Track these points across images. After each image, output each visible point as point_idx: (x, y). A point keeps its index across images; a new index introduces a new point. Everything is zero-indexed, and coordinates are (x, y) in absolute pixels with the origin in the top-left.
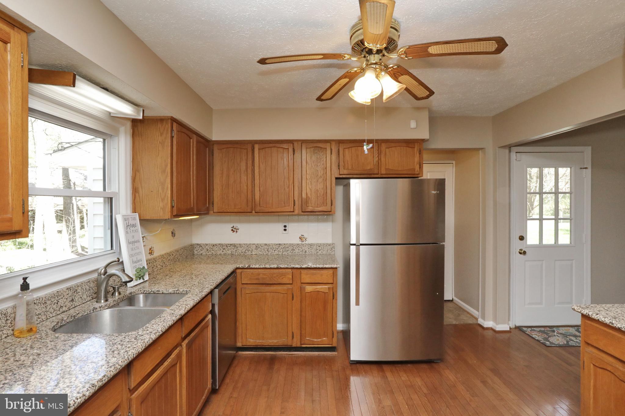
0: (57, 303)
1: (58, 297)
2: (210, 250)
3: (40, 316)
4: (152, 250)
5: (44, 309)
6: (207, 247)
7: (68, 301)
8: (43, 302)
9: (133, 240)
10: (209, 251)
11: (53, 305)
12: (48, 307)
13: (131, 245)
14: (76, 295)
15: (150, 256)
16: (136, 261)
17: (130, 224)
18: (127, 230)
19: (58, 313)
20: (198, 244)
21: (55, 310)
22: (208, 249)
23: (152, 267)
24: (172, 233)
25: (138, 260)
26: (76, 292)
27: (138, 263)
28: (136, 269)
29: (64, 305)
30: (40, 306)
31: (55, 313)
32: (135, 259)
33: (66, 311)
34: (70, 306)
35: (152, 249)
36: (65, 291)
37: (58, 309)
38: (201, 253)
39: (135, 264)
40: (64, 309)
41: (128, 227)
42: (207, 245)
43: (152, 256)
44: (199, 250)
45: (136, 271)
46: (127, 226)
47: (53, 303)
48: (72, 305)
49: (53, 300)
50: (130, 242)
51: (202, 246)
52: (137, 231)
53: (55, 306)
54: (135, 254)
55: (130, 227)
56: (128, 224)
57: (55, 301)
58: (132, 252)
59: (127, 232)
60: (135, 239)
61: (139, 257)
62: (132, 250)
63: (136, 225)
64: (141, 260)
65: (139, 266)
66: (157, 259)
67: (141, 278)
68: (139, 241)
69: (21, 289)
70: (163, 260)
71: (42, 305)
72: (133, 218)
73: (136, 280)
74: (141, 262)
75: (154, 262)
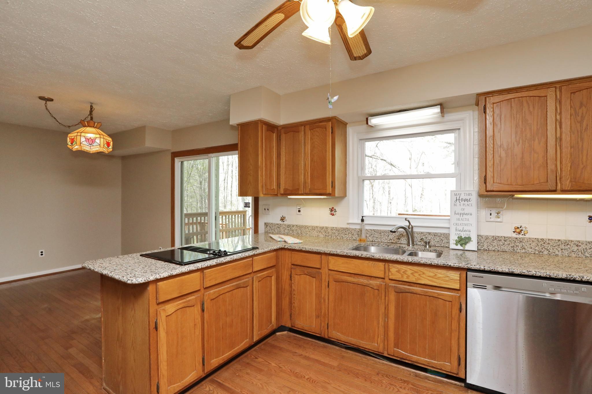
0: (388, 236)
4: (522, 230)
7: (396, 238)
9: (462, 212)
11: (385, 236)
12: (382, 236)
13: (458, 216)
16: (462, 229)
17: (462, 199)
18: (455, 203)
19: (389, 242)
21: (386, 239)
23: (511, 245)
25: (464, 229)
27: (465, 233)
28: (458, 236)
29: (393, 239)
31: (386, 240)
32: (460, 228)
33: (394, 243)
35: (520, 229)
37: (388, 239)
39: (458, 232)
40: (393, 241)
41: (458, 201)
43: (521, 236)
45: (458, 237)
46: (457, 200)
49: (385, 234)
50: (456, 213)
52: (470, 205)
53: (386, 237)
54: (462, 224)
55: (460, 201)
56: (458, 199)
57: (387, 235)
58: (458, 222)
59: (455, 205)
60: (466, 211)
61: (466, 228)
62: (459, 220)
63: (470, 200)
64: (470, 231)
65: (464, 235)
66: (528, 241)
67: (461, 245)
68: (471, 214)
69: (361, 222)
70: (541, 244)
71: (379, 234)
72: (468, 194)
73: (457, 245)
74: (468, 233)
75: (517, 242)
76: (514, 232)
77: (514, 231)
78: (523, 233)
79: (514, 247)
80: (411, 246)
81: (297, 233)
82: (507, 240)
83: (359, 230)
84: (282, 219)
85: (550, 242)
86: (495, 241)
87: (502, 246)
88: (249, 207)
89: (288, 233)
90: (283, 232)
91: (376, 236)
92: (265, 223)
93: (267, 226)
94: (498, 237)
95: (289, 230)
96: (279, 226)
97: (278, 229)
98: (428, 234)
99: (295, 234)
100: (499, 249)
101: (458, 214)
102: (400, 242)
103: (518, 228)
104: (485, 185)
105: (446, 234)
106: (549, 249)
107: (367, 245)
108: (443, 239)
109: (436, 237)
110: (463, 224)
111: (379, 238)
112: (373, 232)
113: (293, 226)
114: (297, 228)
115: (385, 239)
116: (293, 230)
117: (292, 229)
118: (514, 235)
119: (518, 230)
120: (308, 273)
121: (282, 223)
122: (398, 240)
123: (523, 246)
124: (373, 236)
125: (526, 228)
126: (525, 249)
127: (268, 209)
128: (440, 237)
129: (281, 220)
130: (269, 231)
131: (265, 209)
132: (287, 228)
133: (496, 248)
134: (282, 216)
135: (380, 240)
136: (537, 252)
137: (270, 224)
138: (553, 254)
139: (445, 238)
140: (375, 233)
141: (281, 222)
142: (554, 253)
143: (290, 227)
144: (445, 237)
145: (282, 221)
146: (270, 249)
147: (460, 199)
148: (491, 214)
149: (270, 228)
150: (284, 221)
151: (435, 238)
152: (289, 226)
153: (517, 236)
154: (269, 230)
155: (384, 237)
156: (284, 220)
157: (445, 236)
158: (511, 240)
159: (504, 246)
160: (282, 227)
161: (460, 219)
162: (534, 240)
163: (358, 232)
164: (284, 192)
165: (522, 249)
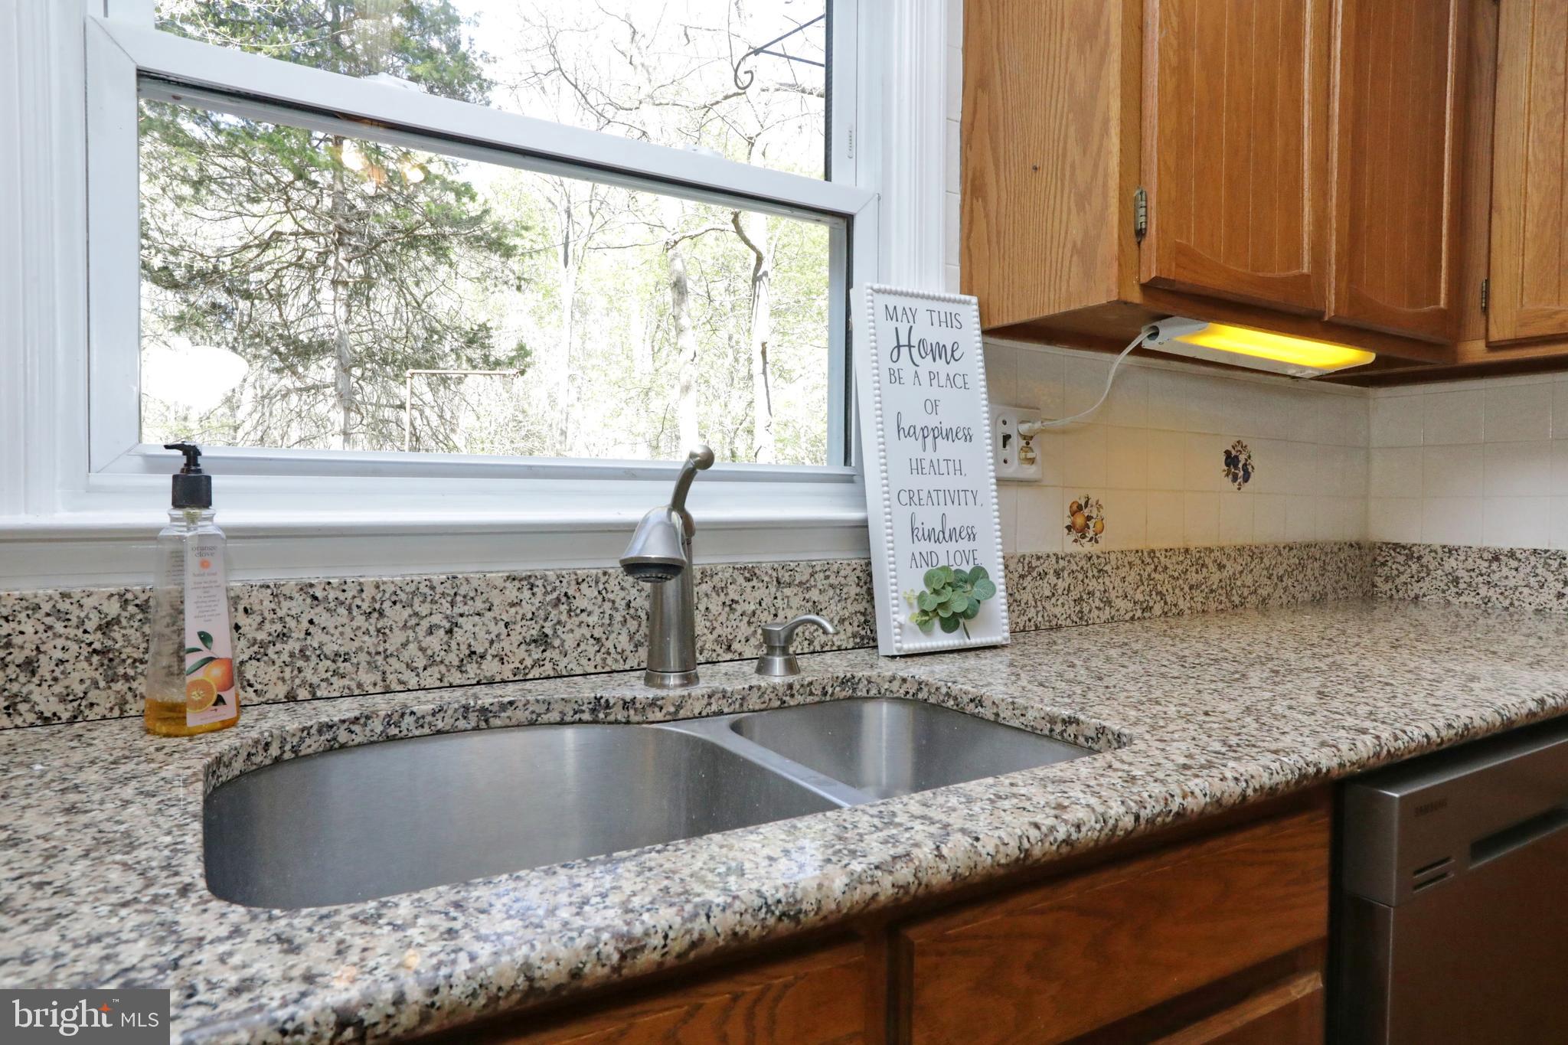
0: (450, 632)
1: (452, 604)
2: (1470, 585)
3: (343, 667)
4: (1089, 518)
5: (369, 642)
6: (1451, 564)
7: (516, 638)
8: (365, 606)
9: (932, 422)
10: (1462, 586)
11: (421, 631)
12: (396, 639)
13: (912, 447)
14: (564, 617)
15: (1076, 541)
16: (938, 528)
17: (921, 342)
18: (895, 366)
19: (456, 677)
20: (1396, 547)
21: (432, 661)
22: (1461, 573)
23: (1075, 594)
24: (1231, 460)
25: (949, 526)
26: (564, 608)
27: (952, 546)
28: (926, 569)
29: (492, 651)
30: (345, 620)
31: (435, 671)
32: (929, 518)
33: (503, 681)
34: (529, 662)
35: (1086, 512)
36: (500, 583)
37: (453, 658)
38: (1412, 595)
39: (926, 546)
40: (491, 667)
41: (904, 351)
42: (1451, 551)
43: (1088, 547)
44: (1403, 578)
45: (928, 579)
46: (899, 346)
47: (425, 624)
48: (537, 663)
49: (424, 610)
50: (905, 425)
51: (1419, 558)
52: (959, 381)
53: (434, 643)
54: (934, 495)
55: (915, 351)
56: (904, 341)
57: (436, 619)
58: (916, 482)
59: (895, 377)
60: (947, 419)
61: (957, 517)
62: (917, 468)
63: (957, 355)
64: (972, 537)
65: (948, 555)
66: (1118, 568)
67: (950, 624)
68: (968, 438)
69: (177, 504)
70: (1149, 575)
71: (360, 620)
72: (943, 319)
73: (924, 626)
74: (964, 545)
75: (1090, 574)
76: (1069, 528)
77: (1068, 522)
78: (1090, 533)
79: (1081, 599)
82: (1063, 570)
83: (113, 609)
85: (1168, 562)
86: (1029, 578)
87: (1047, 605)
91: (330, 648)
94: (1038, 558)
98: (741, 580)
100: (1040, 619)
101: (911, 433)
102: (548, 669)
103: (1080, 508)
104: (1136, 253)
105: (835, 567)
106: (1165, 592)
108: (822, 599)
109: (787, 591)
110: (941, 494)
111: (363, 657)
112: (299, 604)
115: (420, 663)
118: (1068, 545)
119: (1080, 521)
122: (537, 654)
123: (1105, 591)
124: (293, 645)
125: (1099, 507)
126: (1109, 603)
128: (808, 589)
133: (1030, 616)
135: (367, 678)
136: (1139, 614)
138: (1174, 610)
139: (831, 592)
140: (323, 619)
142: (1175, 605)
144: (831, 586)
147: (914, 342)
148: (1006, 438)
151: (779, 603)
153: (1075, 548)
155: (412, 647)
157: (833, 580)
158: (1075, 568)
159: (1053, 600)
161: (926, 464)
162: (1132, 558)
163: (105, 627)
165: (1102, 605)
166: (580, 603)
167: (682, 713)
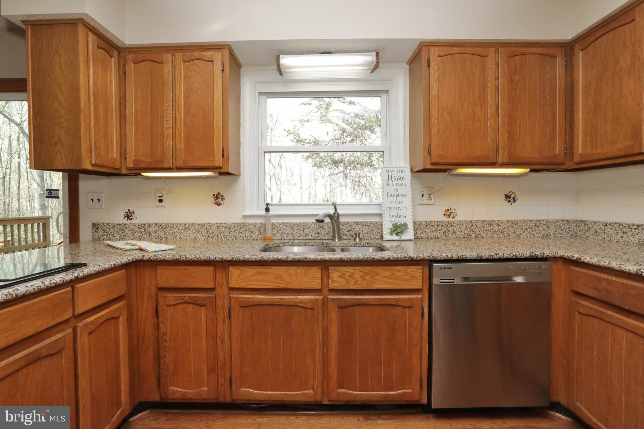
0: (303, 231)
1: (304, 226)
2: (600, 233)
3: (288, 235)
4: (451, 213)
5: (292, 232)
6: (595, 226)
7: (314, 233)
8: (291, 226)
9: (396, 193)
10: (598, 234)
12: (296, 231)
13: (391, 199)
14: (322, 230)
15: (447, 218)
16: (396, 215)
17: (395, 177)
18: (388, 182)
19: (304, 238)
21: (301, 236)
22: (598, 230)
23: (443, 231)
24: (508, 197)
25: (399, 214)
26: (322, 228)
27: (400, 219)
28: (392, 223)
29: (310, 235)
30: (288, 228)
32: (394, 213)
34: (316, 237)
35: (450, 211)
36: (311, 223)
38: (586, 236)
39: (393, 219)
40: (310, 237)
41: (390, 179)
42: (595, 223)
43: (450, 219)
44: (584, 231)
45: (393, 225)
47: (300, 230)
48: (317, 237)
49: (299, 227)
50: (389, 194)
51: (588, 225)
52: (404, 184)
53: (301, 232)
54: (396, 208)
55: (393, 179)
56: (390, 177)
57: (301, 229)
58: (391, 206)
59: (387, 185)
60: (400, 192)
61: (401, 213)
62: (392, 203)
63: (403, 179)
64: (405, 217)
65: (399, 221)
66: (458, 225)
67: (397, 234)
68: (405, 196)
69: (266, 211)
70: (470, 227)
71: (290, 228)
72: (400, 171)
73: (391, 234)
74: (403, 218)
75: (448, 226)
76: (444, 215)
77: (444, 214)
78: (452, 216)
79: (446, 232)
80: (337, 240)
81: (158, 236)
82: (439, 224)
83: (260, 225)
84: (129, 215)
85: (477, 224)
86: (429, 226)
87: (434, 233)
88: (58, 198)
89: (140, 238)
90: (131, 236)
91: (286, 232)
92: (94, 225)
93: (97, 229)
94: (431, 222)
95: (141, 232)
96: (122, 228)
97: (120, 233)
98: (355, 224)
99: (154, 238)
100: (432, 236)
101: (391, 196)
102: (319, 238)
103: (448, 210)
104: (429, 157)
105: (376, 223)
106: (476, 231)
107: (276, 245)
108: (373, 229)
109: (365, 227)
110: (397, 208)
111: (291, 234)
112: (282, 226)
113: (150, 226)
114: (157, 228)
115: (299, 235)
116: (150, 233)
117: (148, 231)
118: (445, 219)
119: (448, 213)
120: (191, 299)
121: (129, 222)
122: (317, 235)
123: (454, 230)
124: (281, 232)
125: (455, 210)
126: (455, 233)
127: (99, 200)
128: (370, 227)
129: (126, 218)
130: (102, 238)
131: (92, 200)
132: (139, 230)
133: (429, 235)
134: (127, 211)
135: (292, 237)
136: (466, 236)
137: (105, 224)
138: (480, 236)
139: (375, 227)
140: (285, 228)
141: (125, 221)
142: (480, 235)
143: (143, 227)
144: (375, 226)
145: (128, 218)
146: (112, 264)
147: (393, 177)
148: (423, 195)
149: (103, 231)
150: (131, 219)
151: (363, 229)
152: (141, 226)
153: (447, 220)
154: (102, 236)
155: (298, 233)
156: (131, 216)
157: (375, 225)
158: (443, 224)
159: (436, 232)
160: (128, 229)
161: (394, 202)
162: (463, 222)
163: (260, 228)
164: (133, 165)
165: (453, 233)
166: (324, 227)
167: (335, 246)
